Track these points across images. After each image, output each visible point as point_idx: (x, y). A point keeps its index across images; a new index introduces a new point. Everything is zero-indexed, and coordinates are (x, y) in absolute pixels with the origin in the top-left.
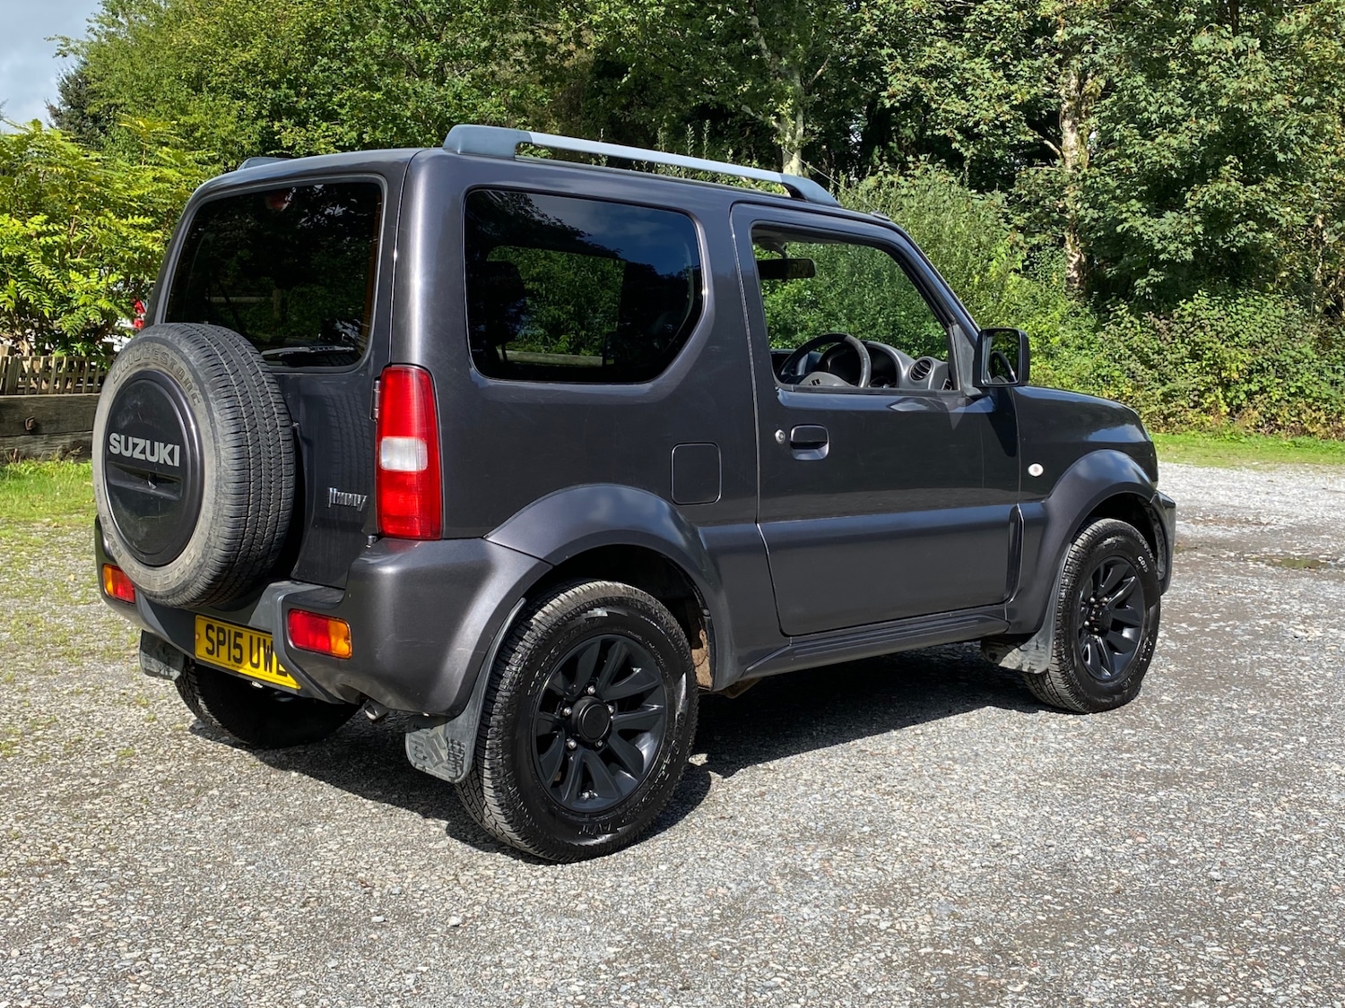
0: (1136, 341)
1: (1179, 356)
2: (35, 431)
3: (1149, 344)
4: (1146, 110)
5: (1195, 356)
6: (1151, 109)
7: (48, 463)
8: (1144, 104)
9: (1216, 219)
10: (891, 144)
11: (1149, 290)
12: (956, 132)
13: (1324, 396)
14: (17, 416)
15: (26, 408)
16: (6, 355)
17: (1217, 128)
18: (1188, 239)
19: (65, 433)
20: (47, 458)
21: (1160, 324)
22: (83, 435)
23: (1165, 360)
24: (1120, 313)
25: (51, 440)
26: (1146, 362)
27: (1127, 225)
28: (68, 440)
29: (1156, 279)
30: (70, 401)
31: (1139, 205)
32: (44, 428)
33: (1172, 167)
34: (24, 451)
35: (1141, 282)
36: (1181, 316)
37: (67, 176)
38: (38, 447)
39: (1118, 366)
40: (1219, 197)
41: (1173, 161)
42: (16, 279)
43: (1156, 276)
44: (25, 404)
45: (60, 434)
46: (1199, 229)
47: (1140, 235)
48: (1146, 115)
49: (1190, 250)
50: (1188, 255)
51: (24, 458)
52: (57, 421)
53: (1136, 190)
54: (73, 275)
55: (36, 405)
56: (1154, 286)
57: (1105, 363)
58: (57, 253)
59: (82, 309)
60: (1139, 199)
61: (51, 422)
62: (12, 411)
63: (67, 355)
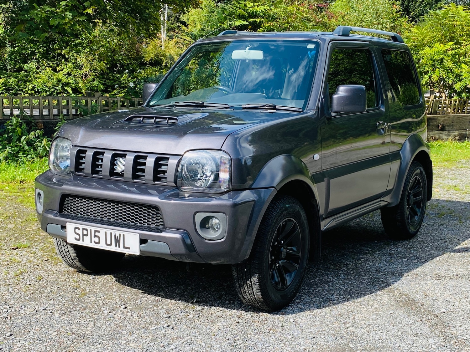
2: (443, 129)
7: (447, 142)
14: (435, 123)
15: (439, 120)
16: (433, 99)
19: (455, 130)
20: (447, 140)
22: (463, 131)
25: (449, 133)
28: (457, 133)
30: (459, 117)
32: (447, 128)
34: (437, 137)
37: (461, 25)
38: (444, 135)
42: (439, 68)
44: (439, 118)
45: (454, 130)
51: (436, 140)
52: (453, 125)
54: (463, 65)
55: (444, 119)
58: (457, 57)
59: (465, 79)
61: (449, 126)
62: (433, 121)
63: (459, 98)
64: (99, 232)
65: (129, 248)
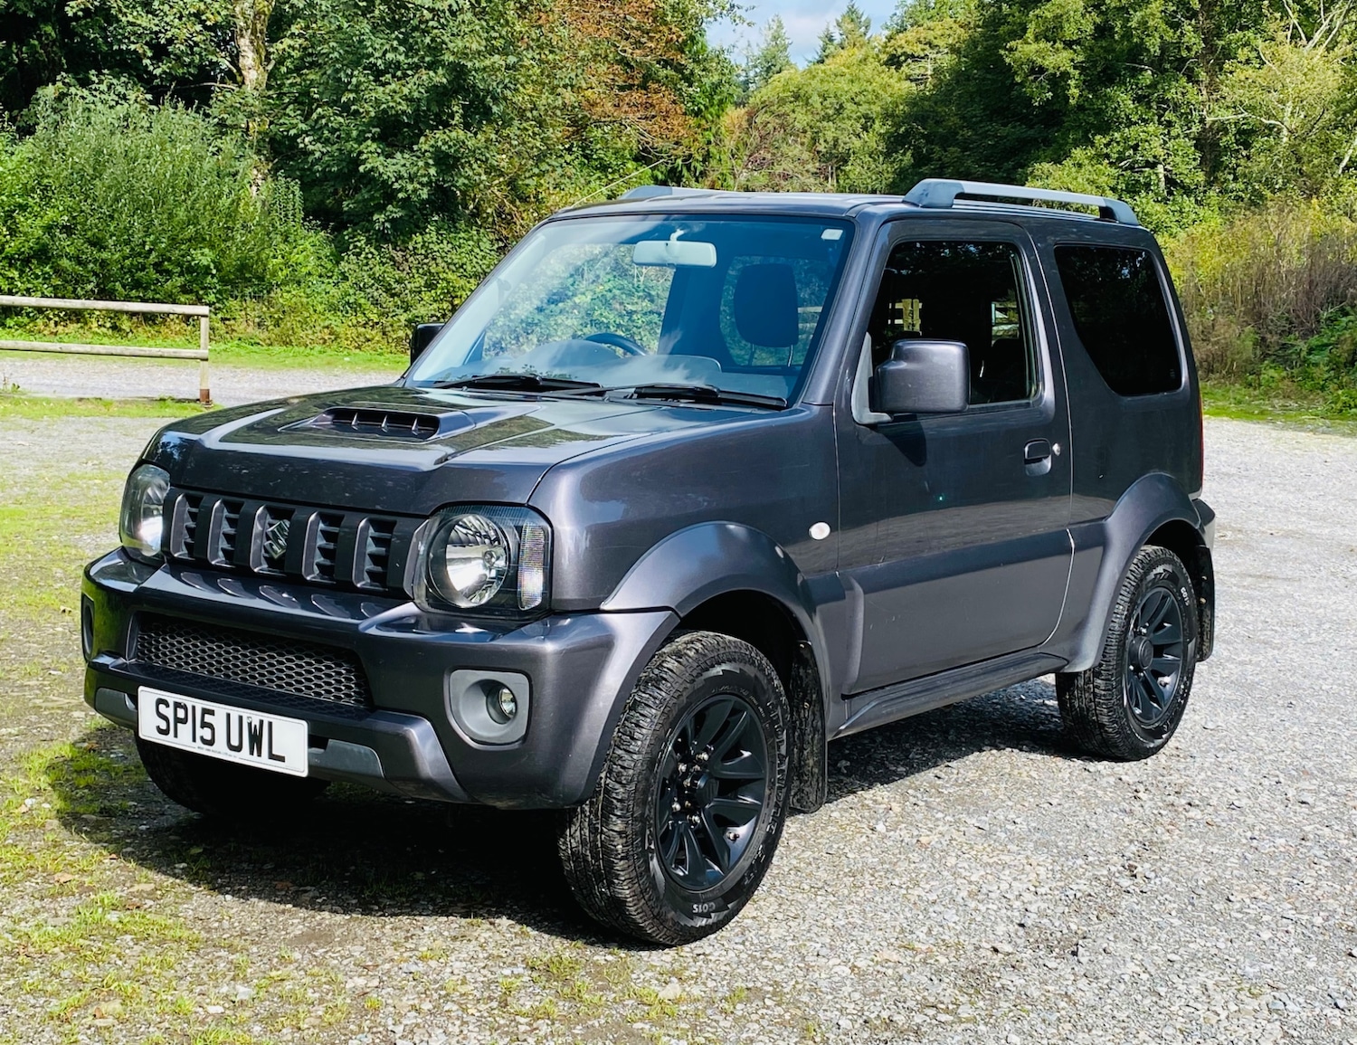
0: (378, 270)
1: (417, 285)
3: (391, 274)
4: (372, 55)
5: (430, 286)
6: (377, 55)
8: (370, 50)
9: (446, 161)
10: (32, 41)
11: (387, 225)
12: (146, 47)
13: (536, 321)
17: (445, 81)
18: (425, 180)
21: (398, 256)
23: (405, 288)
24: (359, 244)
26: (389, 290)
27: (369, 166)
29: (395, 215)
31: (374, 146)
33: (404, 112)
35: (379, 217)
36: (415, 248)
39: (362, 294)
40: (451, 143)
41: (405, 108)
43: (394, 211)
46: (432, 171)
47: (381, 175)
48: (372, 59)
49: (425, 190)
50: (424, 194)
53: (370, 132)
56: (393, 221)
57: (351, 291)
60: (374, 140)
64: (212, 713)
65: (282, 759)
